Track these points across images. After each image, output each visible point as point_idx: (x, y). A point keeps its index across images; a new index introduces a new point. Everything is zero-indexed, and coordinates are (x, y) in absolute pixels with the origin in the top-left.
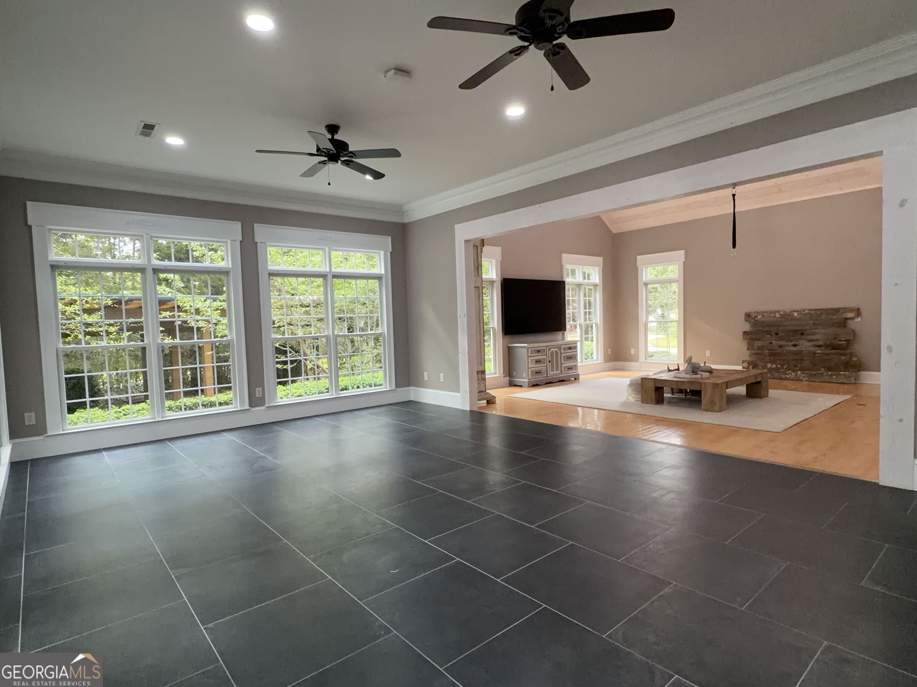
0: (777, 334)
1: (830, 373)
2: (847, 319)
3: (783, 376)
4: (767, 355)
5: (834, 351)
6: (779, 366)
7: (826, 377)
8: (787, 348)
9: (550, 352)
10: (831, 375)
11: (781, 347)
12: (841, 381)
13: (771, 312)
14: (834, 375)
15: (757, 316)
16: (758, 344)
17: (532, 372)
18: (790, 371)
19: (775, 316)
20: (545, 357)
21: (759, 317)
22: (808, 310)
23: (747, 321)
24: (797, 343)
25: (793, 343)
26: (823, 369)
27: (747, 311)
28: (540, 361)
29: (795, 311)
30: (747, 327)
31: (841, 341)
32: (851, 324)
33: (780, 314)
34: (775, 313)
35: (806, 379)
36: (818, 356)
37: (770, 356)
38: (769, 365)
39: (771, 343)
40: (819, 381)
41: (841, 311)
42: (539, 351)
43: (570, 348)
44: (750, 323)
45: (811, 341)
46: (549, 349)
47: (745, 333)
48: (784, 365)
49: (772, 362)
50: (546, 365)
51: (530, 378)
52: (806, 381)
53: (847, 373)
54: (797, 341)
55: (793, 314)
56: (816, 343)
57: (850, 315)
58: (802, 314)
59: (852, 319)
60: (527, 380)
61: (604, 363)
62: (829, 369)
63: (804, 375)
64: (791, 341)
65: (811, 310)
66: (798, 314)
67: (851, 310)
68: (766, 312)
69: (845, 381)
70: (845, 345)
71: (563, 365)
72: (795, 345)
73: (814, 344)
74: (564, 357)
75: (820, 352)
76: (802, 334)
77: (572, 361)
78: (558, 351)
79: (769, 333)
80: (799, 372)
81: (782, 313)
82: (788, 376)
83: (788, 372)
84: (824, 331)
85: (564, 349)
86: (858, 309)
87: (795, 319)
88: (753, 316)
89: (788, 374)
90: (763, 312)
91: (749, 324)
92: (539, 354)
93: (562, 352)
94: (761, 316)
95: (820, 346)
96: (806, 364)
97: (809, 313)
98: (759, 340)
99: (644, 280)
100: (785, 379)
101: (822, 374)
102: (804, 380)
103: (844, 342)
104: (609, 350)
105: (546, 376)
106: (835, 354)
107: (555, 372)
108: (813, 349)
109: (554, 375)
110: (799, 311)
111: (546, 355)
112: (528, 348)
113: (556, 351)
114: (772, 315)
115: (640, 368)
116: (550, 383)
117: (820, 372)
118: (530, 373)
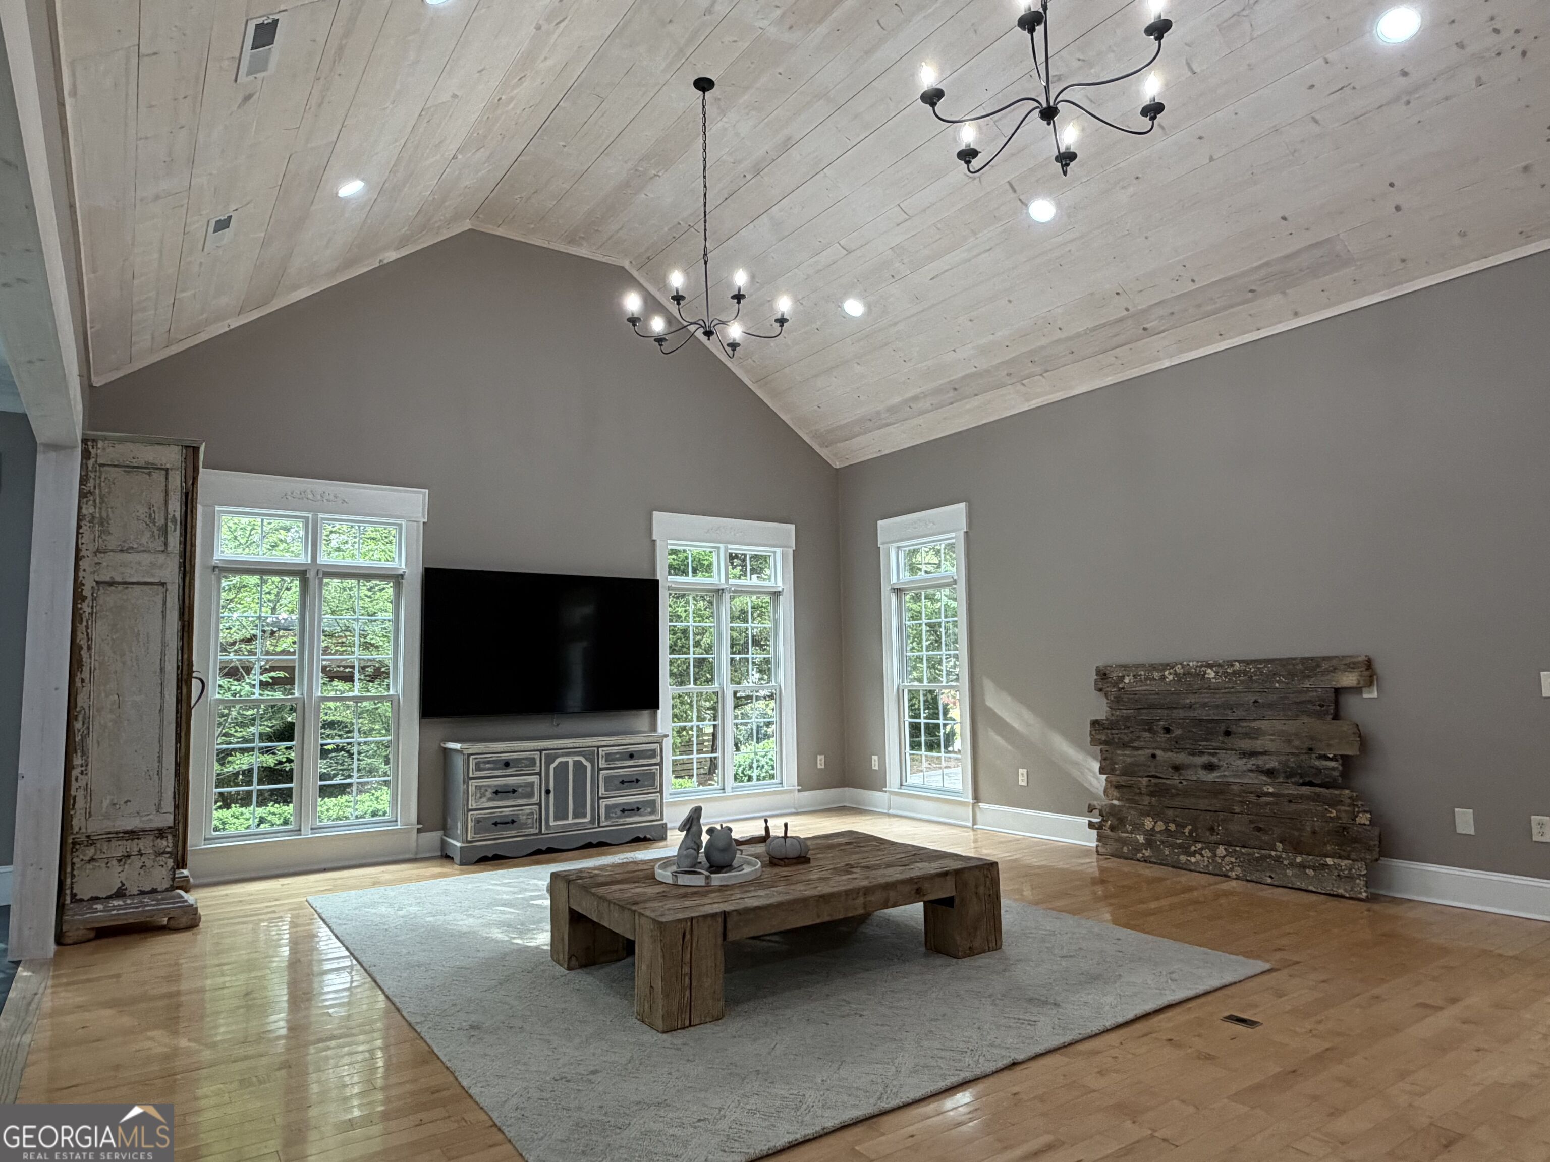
0: (1167, 730)
1: (1299, 860)
2: (1338, 692)
3: (1183, 858)
4: (1144, 790)
5: (1305, 790)
6: (1172, 827)
7: (1289, 872)
8: (1191, 775)
9: (552, 766)
10: (1303, 866)
11: (1177, 768)
12: (1329, 888)
13: (1153, 667)
14: (1309, 868)
15: (1123, 677)
16: (1124, 757)
17: (478, 821)
18: (1199, 846)
19: (1163, 678)
20: (535, 779)
21: (1127, 680)
22: (1240, 662)
23: (1100, 690)
24: (1214, 760)
25: (1205, 759)
26: (1279, 846)
27: (1101, 663)
28: (514, 791)
29: (1210, 666)
30: (1100, 709)
31: (1326, 758)
32: (1353, 706)
33: (1176, 674)
34: (1164, 670)
35: (1238, 871)
36: (1268, 804)
37: (1152, 794)
38: (1148, 823)
39: (1154, 756)
40: (1269, 880)
41: (1325, 666)
42: (507, 764)
43: (632, 756)
44: (1106, 695)
45: (1253, 754)
46: (550, 759)
47: (1095, 723)
48: (1184, 827)
49: (1156, 815)
50: (536, 799)
51: (469, 839)
52: (1238, 878)
53: (1344, 863)
54: (1214, 755)
55: (1205, 673)
56: (1260, 761)
57: (1349, 679)
58: (1225, 673)
59: (1357, 690)
60: (459, 844)
61: (799, 791)
62: (1297, 847)
63: (1233, 860)
64: (1201, 753)
65: (1247, 662)
66: (1216, 673)
67: (1351, 666)
68: (1143, 666)
69: (1341, 891)
70: (1336, 773)
71: (603, 803)
72: (1210, 767)
73: (1258, 766)
74: (607, 779)
75: (1271, 790)
76: (1228, 733)
77: (634, 791)
78: (588, 765)
79: (1149, 726)
80: (1221, 851)
81: (1179, 669)
82: (1193, 860)
83: (1193, 848)
84: (1278, 725)
85: (609, 757)
86: (1369, 664)
87: (1213, 689)
88: (1114, 675)
89: (1193, 854)
90: (1138, 666)
91: (1105, 701)
92: (509, 771)
93: (602, 764)
94: (1131, 677)
95: (1270, 773)
96: (1238, 826)
97: (1245, 673)
98: (1125, 746)
99: (894, 579)
100: (1186, 868)
101: (1278, 860)
102: (1233, 874)
103: (1332, 764)
104: (821, 759)
105: (537, 831)
106: (1308, 798)
107: (570, 821)
108: (1253, 779)
109: (565, 828)
110: (1220, 666)
111: (540, 774)
112: (469, 755)
113: (578, 765)
114: (1156, 675)
115: (890, 808)
116: (550, 851)
117: (1273, 853)
118: (470, 824)
